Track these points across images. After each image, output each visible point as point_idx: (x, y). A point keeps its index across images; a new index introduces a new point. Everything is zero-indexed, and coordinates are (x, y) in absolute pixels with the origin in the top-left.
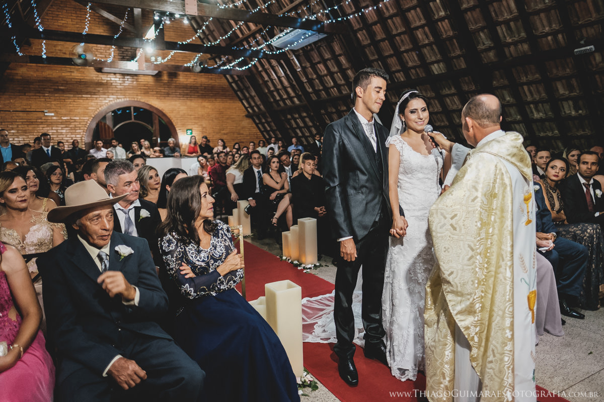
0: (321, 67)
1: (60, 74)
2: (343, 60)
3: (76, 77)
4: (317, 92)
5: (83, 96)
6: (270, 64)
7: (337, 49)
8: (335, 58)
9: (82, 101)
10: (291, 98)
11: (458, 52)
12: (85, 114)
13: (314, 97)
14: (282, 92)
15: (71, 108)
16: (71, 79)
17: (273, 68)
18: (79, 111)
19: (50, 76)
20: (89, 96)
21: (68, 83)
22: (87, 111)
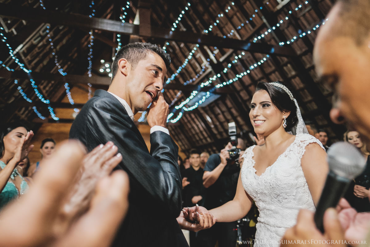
0: (221, 117)
2: (234, 111)
4: (220, 133)
6: (191, 116)
7: (229, 104)
8: (229, 110)
10: (205, 138)
11: (310, 98)
13: (219, 137)
14: (200, 135)
17: (193, 119)
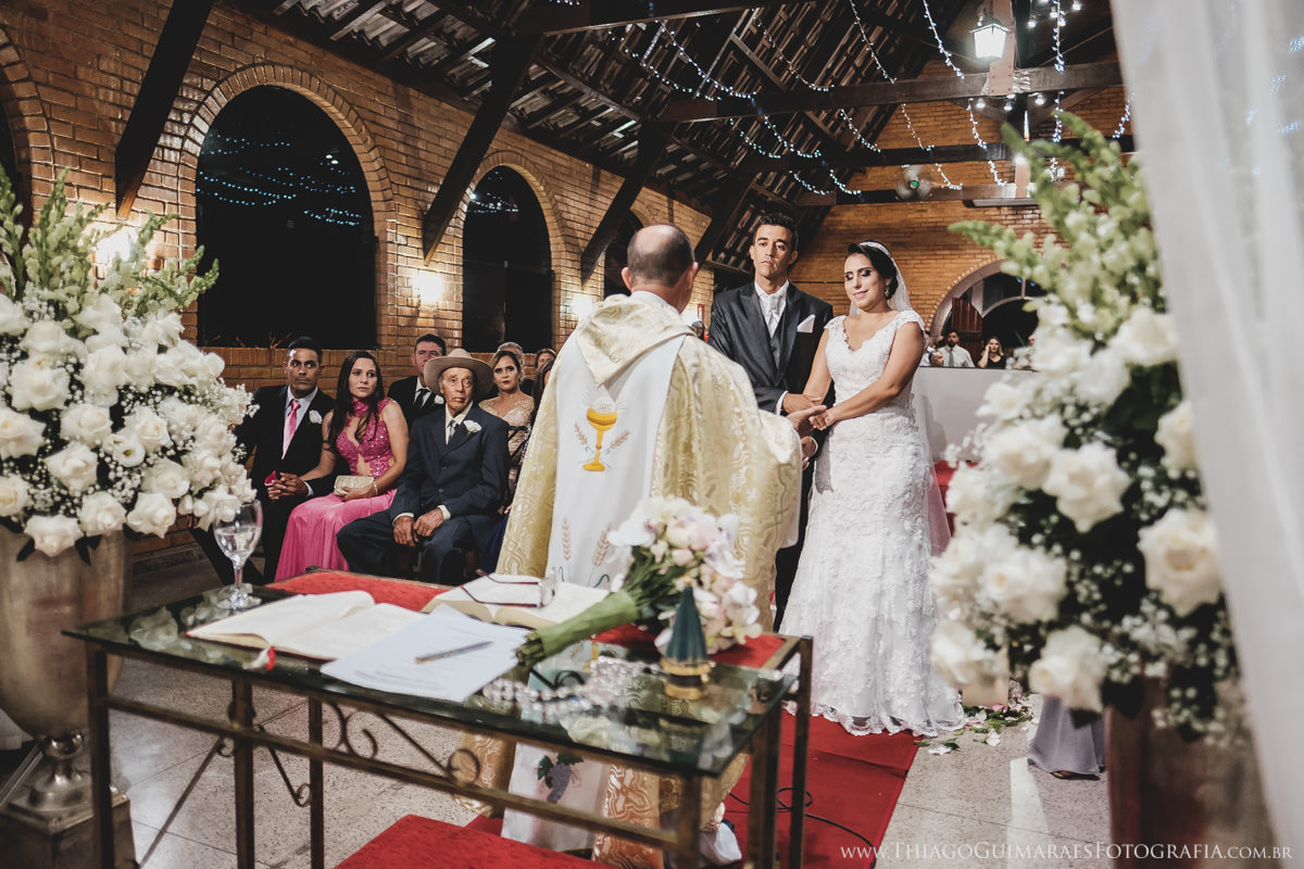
1: (904, 217)
3: (930, 220)
5: (938, 252)
9: (934, 261)
12: (936, 285)
15: (915, 275)
16: (921, 223)
18: (927, 279)
19: (890, 222)
20: (948, 252)
21: (916, 230)
22: (940, 279)
